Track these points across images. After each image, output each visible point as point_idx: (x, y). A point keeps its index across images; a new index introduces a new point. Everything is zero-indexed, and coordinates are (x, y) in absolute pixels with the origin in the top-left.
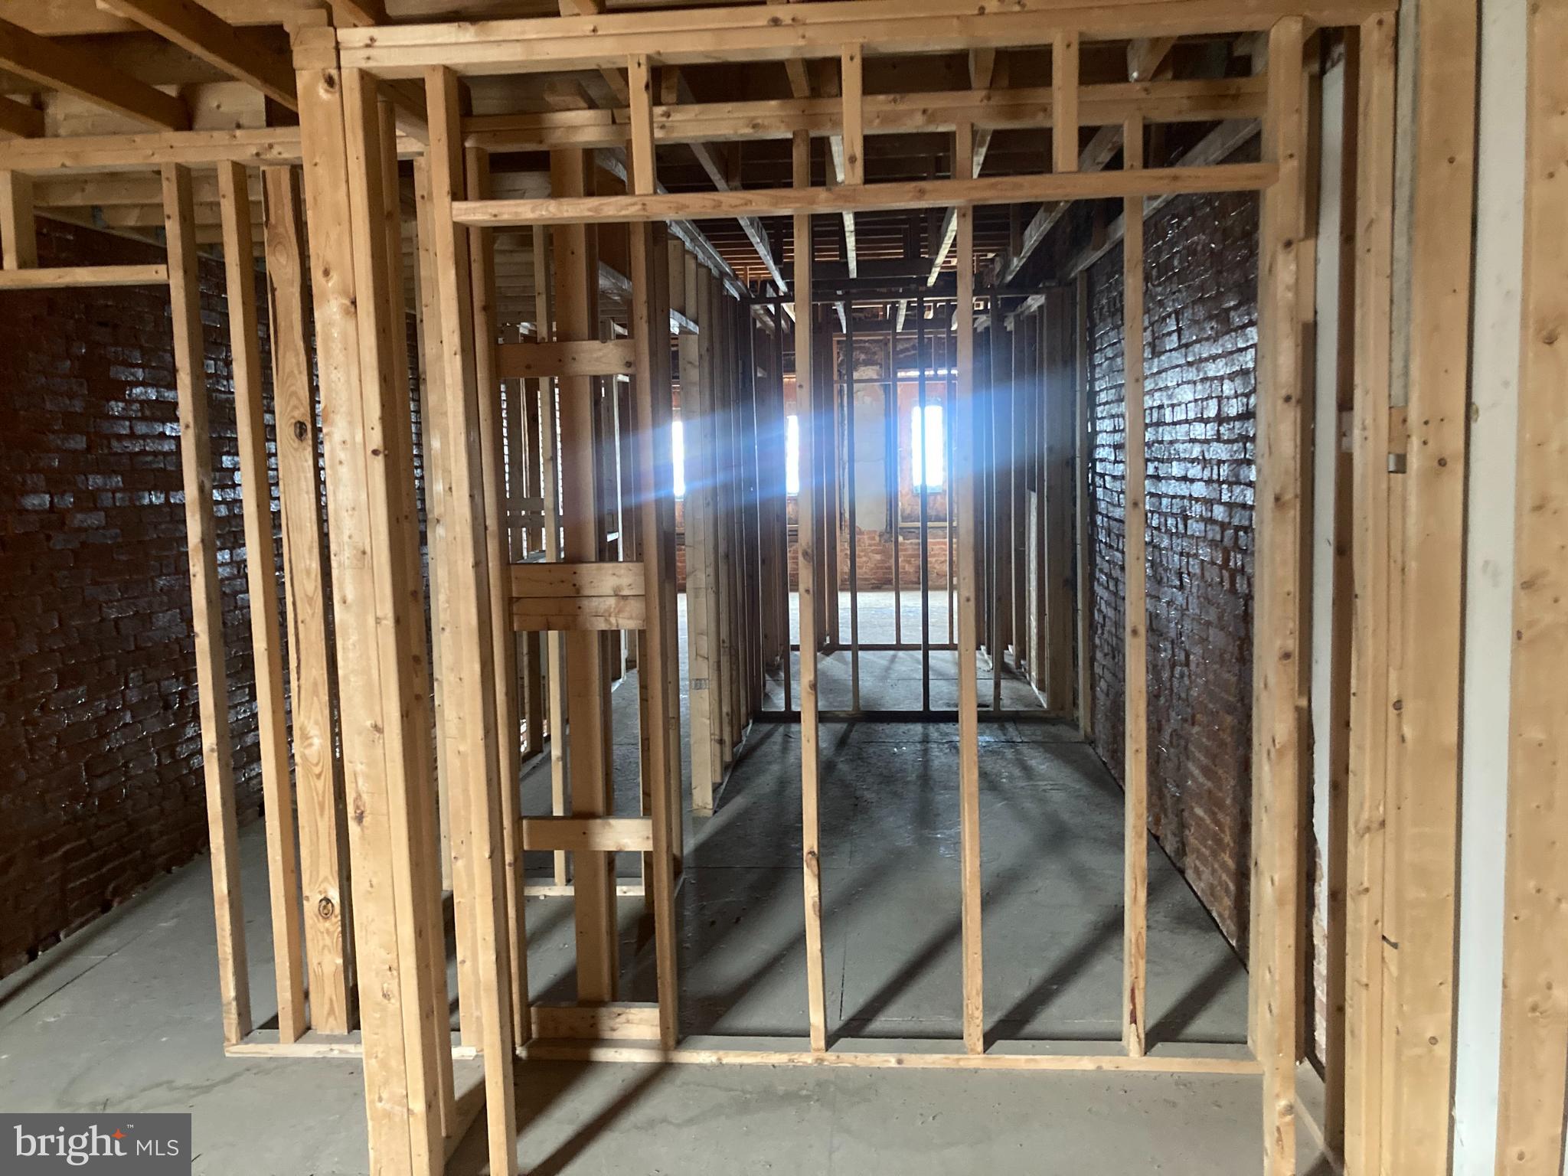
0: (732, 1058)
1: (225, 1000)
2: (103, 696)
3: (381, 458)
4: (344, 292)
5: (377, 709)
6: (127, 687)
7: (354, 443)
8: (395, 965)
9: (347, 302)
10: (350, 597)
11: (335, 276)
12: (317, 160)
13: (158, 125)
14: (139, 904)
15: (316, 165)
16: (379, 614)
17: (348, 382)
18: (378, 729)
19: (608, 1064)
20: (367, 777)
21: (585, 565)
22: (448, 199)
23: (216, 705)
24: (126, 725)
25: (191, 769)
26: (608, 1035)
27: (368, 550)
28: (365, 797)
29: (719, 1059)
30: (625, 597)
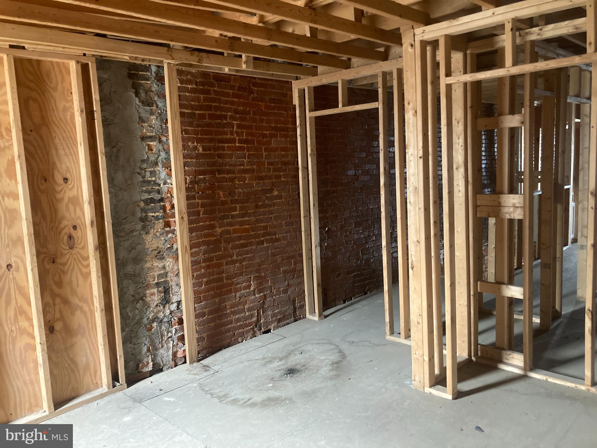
0: (551, 380)
1: (386, 322)
2: (367, 231)
3: (422, 159)
4: (413, 109)
5: (418, 235)
6: (374, 229)
7: (415, 155)
8: (421, 314)
9: (414, 112)
10: (412, 201)
11: (411, 104)
12: (407, 70)
13: (377, 61)
14: (374, 294)
15: (407, 71)
16: (420, 207)
17: (414, 136)
18: (418, 242)
19: (503, 370)
20: (415, 256)
21: (503, 195)
22: (445, 76)
23: (386, 234)
24: (373, 240)
25: (393, 257)
26: (505, 361)
27: (417, 187)
28: (414, 262)
29: (546, 379)
30: (517, 207)
